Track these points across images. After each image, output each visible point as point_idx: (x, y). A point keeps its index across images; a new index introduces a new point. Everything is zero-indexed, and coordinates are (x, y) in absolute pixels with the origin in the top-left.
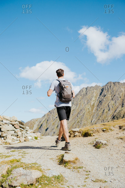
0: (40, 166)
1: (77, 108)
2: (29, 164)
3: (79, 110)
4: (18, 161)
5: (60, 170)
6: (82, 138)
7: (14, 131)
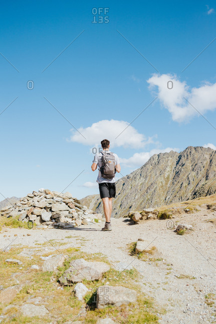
0: (106, 257)
1: (147, 181)
2: (91, 254)
3: (149, 184)
4: (77, 251)
5: (132, 263)
6: (158, 221)
7: (68, 212)
